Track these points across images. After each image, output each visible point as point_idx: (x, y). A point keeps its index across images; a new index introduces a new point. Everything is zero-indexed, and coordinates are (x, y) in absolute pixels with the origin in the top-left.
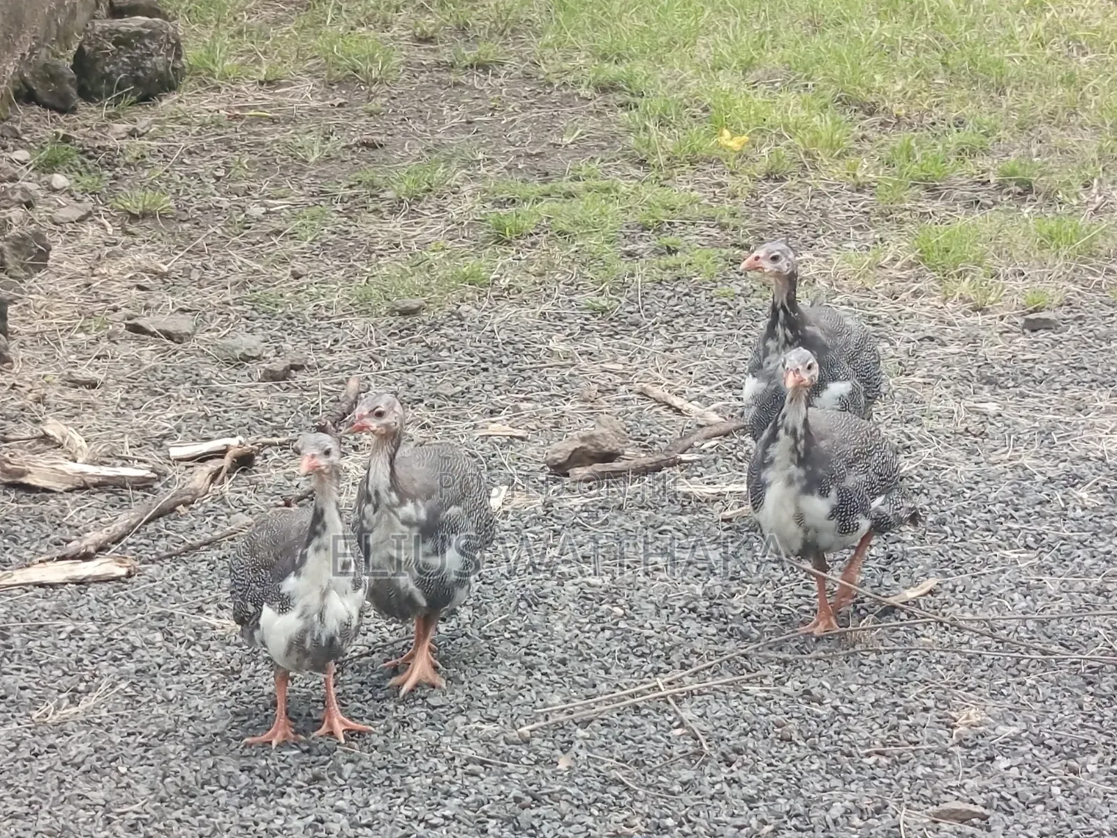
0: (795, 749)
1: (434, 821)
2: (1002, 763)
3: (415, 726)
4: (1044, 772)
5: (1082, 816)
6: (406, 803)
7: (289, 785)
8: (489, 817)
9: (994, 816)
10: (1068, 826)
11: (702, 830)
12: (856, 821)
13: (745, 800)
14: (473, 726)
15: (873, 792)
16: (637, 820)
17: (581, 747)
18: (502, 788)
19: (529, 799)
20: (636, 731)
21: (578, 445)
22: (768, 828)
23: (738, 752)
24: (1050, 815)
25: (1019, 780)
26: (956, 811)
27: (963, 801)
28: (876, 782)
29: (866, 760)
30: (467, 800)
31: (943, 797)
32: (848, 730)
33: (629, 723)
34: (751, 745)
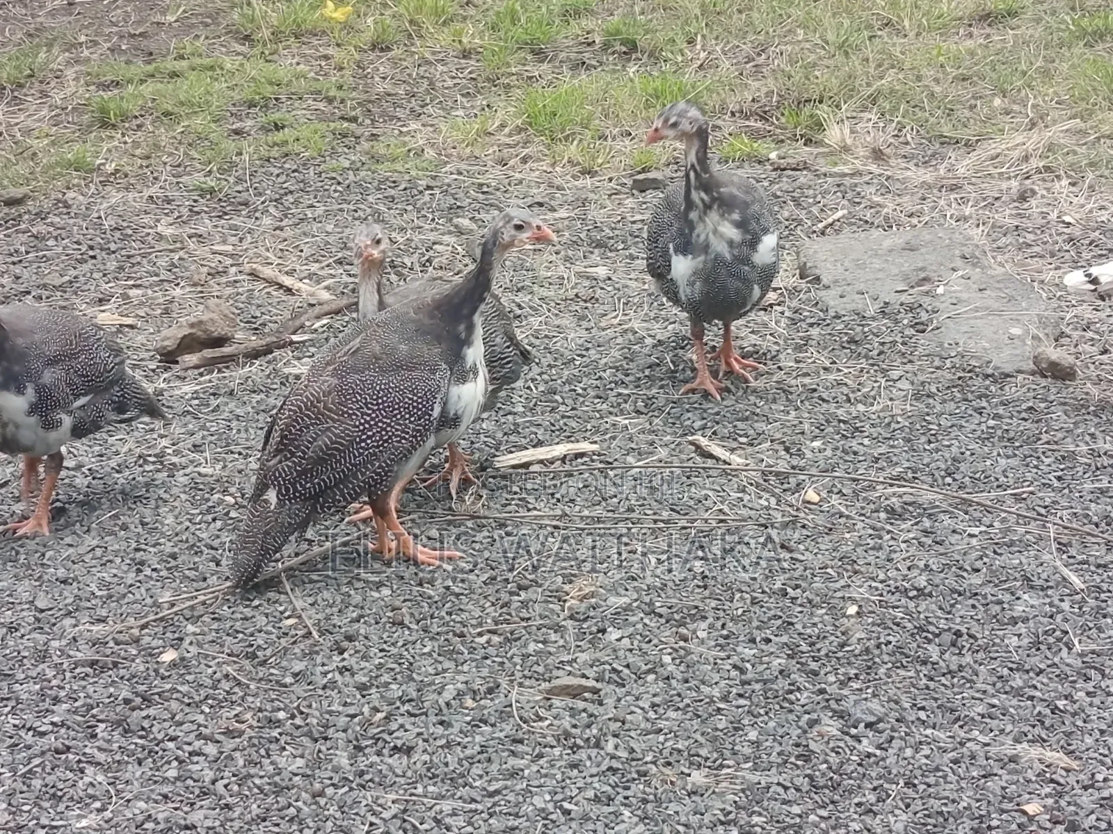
0: (407, 633)
1: (43, 729)
2: (613, 634)
3: (22, 631)
4: (655, 641)
5: (692, 684)
6: (13, 712)
8: (99, 721)
9: (606, 689)
10: (679, 695)
11: (315, 721)
12: (469, 703)
13: (358, 688)
14: (81, 628)
15: (485, 672)
16: (248, 716)
17: (191, 643)
18: (112, 690)
19: (139, 700)
20: (247, 624)
21: (187, 331)
22: (380, 716)
23: (350, 638)
24: (661, 684)
25: (631, 650)
26: (568, 687)
27: (575, 675)
28: (488, 662)
29: (478, 640)
30: (76, 704)
31: (555, 673)
32: (460, 609)
33: (239, 616)
34: (362, 631)
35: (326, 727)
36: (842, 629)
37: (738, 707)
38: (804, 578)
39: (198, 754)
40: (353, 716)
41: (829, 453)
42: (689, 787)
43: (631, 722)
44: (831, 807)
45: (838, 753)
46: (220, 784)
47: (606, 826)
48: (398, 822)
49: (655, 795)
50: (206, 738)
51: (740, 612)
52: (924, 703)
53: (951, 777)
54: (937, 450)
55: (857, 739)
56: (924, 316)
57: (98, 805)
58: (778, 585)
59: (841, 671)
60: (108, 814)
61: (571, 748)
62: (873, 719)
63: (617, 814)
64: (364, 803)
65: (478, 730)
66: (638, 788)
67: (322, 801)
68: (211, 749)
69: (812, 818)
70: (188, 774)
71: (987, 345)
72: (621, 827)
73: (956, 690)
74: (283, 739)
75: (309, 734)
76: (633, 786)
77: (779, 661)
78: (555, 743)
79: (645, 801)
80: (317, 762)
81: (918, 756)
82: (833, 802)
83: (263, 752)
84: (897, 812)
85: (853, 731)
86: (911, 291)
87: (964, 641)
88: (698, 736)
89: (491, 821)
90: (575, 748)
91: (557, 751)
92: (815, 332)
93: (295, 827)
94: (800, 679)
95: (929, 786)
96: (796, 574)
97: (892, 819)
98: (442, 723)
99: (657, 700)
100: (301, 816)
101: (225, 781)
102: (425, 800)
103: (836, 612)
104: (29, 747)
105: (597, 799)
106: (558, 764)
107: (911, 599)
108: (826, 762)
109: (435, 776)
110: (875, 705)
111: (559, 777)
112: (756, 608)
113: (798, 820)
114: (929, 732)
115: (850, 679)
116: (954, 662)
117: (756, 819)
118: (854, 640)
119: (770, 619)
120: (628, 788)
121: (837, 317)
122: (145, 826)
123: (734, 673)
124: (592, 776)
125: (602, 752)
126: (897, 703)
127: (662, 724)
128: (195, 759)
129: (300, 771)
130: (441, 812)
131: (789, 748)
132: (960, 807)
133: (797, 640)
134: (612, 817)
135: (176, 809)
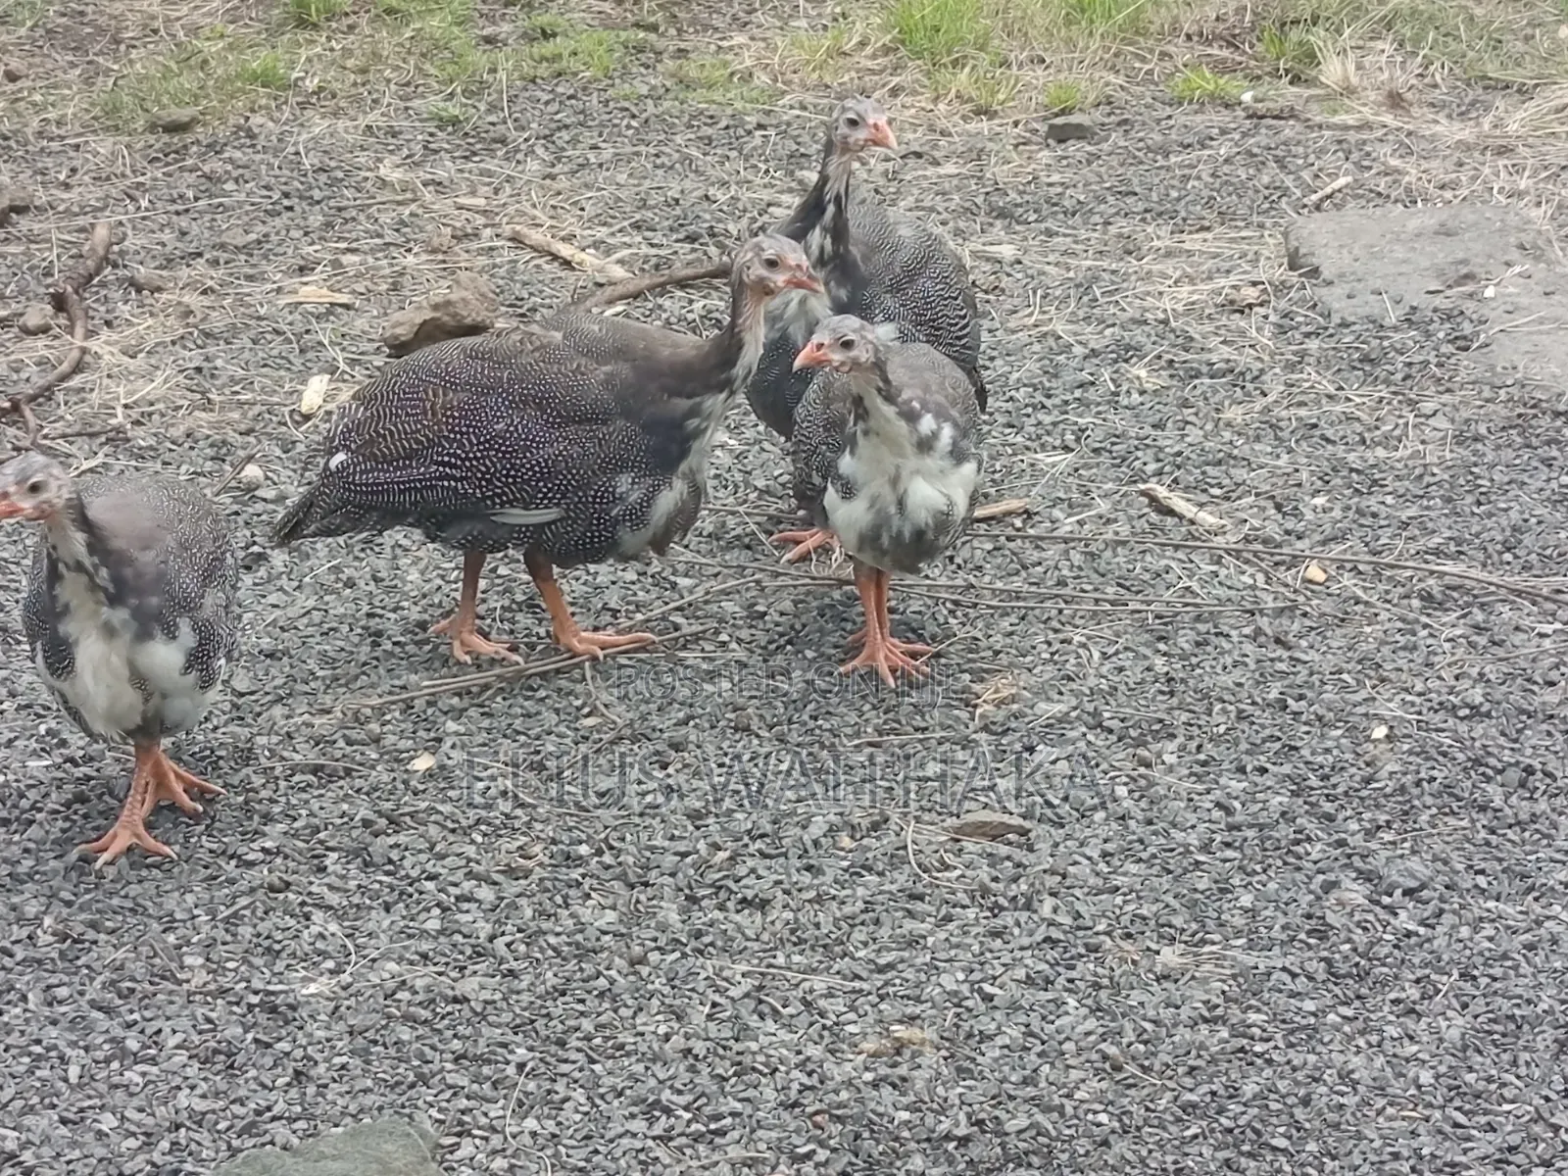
0: (756, 742)
1: (251, 857)
3: (215, 721)
4: (1104, 766)
5: (1160, 826)
6: (208, 832)
7: (40, 810)
8: (328, 849)
9: (1038, 830)
10: (1141, 841)
11: (631, 860)
12: (846, 841)
13: (689, 817)
14: (299, 720)
16: (537, 849)
17: (453, 747)
18: (345, 807)
19: (383, 822)
20: (531, 722)
21: (428, 315)
22: (722, 855)
23: (677, 747)
24: (1114, 826)
26: (985, 824)
27: (993, 809)
30: (296, 825)
32: (829, 713)
33: (519, 711)
34: (693, 738)
35: (647, 868)
36: (1367, 758)
37: (1225, 861)
38: (1312, 687)
39: (468, 900)
40: (684, 855)
41: (1337, 513)
42: (1158, 969)
43: (1075, 877)
44: (1357, 1003)
45: (1365, 929)
46: (500, 942)
47: (1044, 1018)
48: (752, 1004)
49: (1111, 979)
50: (478, 878)
51: (1222, 729)
52: (1483, 865)
53: (1525, 969)
54: (1490, 515)
55: (1392, 910)
56: (1467, 328)
57: (330, 964)
58: (1274, 695)
59: (1366, 816)
60: (345, 978)
61: (991, 910)
62: (1413, 884)
63: (1059, 1003)
64: (703, 975)
65: (859, 880)
66: (1086, 968)
67: (645, 971)
68: (486, 893)
69: (1332, 1017)
70: (456, 927)
71: (1558, 371)
72: (1065, 1021)
73: (1528, 848)
74: (587, 883)
75: (622, 877)
76: (1080, 965)
77: (1279, 799)
78: (967, 901)
79: (1097, 986)
80: (635, 916)
81: (1477, 937)
82: (1359, 997)
83: (559, 900)
84: (1450, 1013)
85: (1386, 900)
86: (1449, 293)
87: (1537, 781)
88: (1169, 899)
89: (882, 1006)
90: (996, 910)
91: (971, 913)
92: (1313, 345)
93: (606, 1005)
94: (1311, 826)
95: (1495, 979)
96: (1299, 680)
97: (1444, 1024)
98: (809, 868)
99: (1110, 847)
100: (615, 990)
101: (508, 939)
102: (789, 974)
103: (1357, 734)
104: (232, 882)
105: (1029, 981)
106: (974, 930)
107: (1462, 719)
108: (1349, 941)
109: (801, 941)
110: (1414, 864)
111: (976, 948)
112: (1245, 726)
113: (1312, 1020)
114: (1491, 904)
115: (1379, 827)
116: (1525, 809)
117: (1253, 1017)
118: (1384, 774)
119: (1264, 741)
120: (1072, 968)
121: (1344, 325)
122: (398, 996)
123: (1217, 814)
124: (1022, 949)
125: (1035, 917)
126: (1446, 863)
127: (1118, 881)
128: (465, 906)
129: (612, 928)
130: (811, 991)
131: (1298, 920)
132: (1539, 1010)
133: (1303, 770)
134: (1052, 1007)
135: (440, 974)
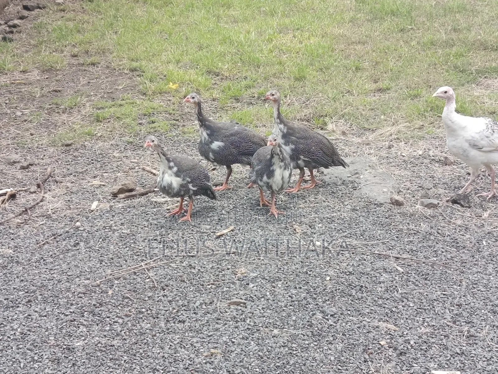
0: (185, 284)
1: (67, 314)
2: (251, 285)
3: (63, 282)
4: (264, 288)
5: (276, 301)
6: (58, 308)
7: (20, 304)
8: (85, 311)
9: (248, 303)
10: (271, 305)
11: (154, 312)
12: (204, 307)
13: (168, 302)
14: (81, 281)
15: (210, 297)
16: (133, 310)
17: (116, 287)
18: (90, 301)
19: (98, 305)
20: (135, 281)
21: (121, 187)
22: (175, 311)
23: (167, 286)
24: (266, 301)
25: (257, 290)
26: (236, 302)
27: (238, 298)
28: (211, 294)
29: (208, 287)
30: (78, 306)
31: (232, 297)
32: (203, 277)
33: (132, 278)
34: (171, 283)
35: (158, 314)
36: (325, 284)
37: (290, 309)
38: (314, 268)
39: (116, 322)
40: (167, 311)
41: (324, 228)
42: (273, 335)
43: (255, 314)
44: (318, 342)
45: (321, 324)
46: (123, 332)
47: (246, 347)
48: (179, 345)
49: (262, 337)
50: (119, 317)
51: (292, 279)
52: (350, 309)
53: (357, 333)
54: (358, 228)
55: (328, 320)
56: (356, 185)
57: (83, 338)
58: (305, 270)
59: (324, 298)
60: (86, 341)
61: (236, 322)
62: (333, 313)
63: (249, 343)
64: (169, 338)
65: (206, 316)
66: (256, 335)
67: (155, 338)
68: (120, 321)
69: (312, 345)
70: (113, 329)
71: (376, 194)
72: (251, 347)
73: (360, 304)
74: (144, 318)
75: (152, 316)
76: (255, 334)
77: (304, 294)
78: (231, 320)
79: (258, 339)
80: (154, 325)
81: (347, 326)
82: (319, 340)
83: (137, 322)
84: (339, 343)
85: (326, 317)
86: (352, 177)
87: (363, 289)
88: (276, 318)
89: (209, 345)
90: (237, 322)
91: (231, 323)
92: (321, 189)
93: (146, 346)
94: (310, 300)
95: (350, 335)
96: (311, 267)
97: (337, 346)
98: (195, 313)
99: (264, 307)
100: (148, 343)
101: (125, 331)
102: (188, 338)
103: (323, 279)
104: (62, 319)
105: (243, 338)
106: (231, 327)
107: (347, 275)
108: (317, 327)
109: (192, 330)
110: (334, 309)
111: (231, 331)
112: (297, 278)
113: (307, 346)
114: (351, 318)
115: (326, 301)
116: (360, 295)
117: (294, 345)
118: (328, 288)
119: (302, 281)
120: (253, 335)
121: (328, 184)
122: (98, 345)
123: (289, 298)
124: (242, 331)
125: (246, 323)
126: (341, 308)
127: (265, 314)
128: (115, 324)
129: (149, 328)
130: (193, 342)
131: (306, 323)
132: (360, 342)
133: (310, 288)
134: (248, 344)
135: (108, 340)
